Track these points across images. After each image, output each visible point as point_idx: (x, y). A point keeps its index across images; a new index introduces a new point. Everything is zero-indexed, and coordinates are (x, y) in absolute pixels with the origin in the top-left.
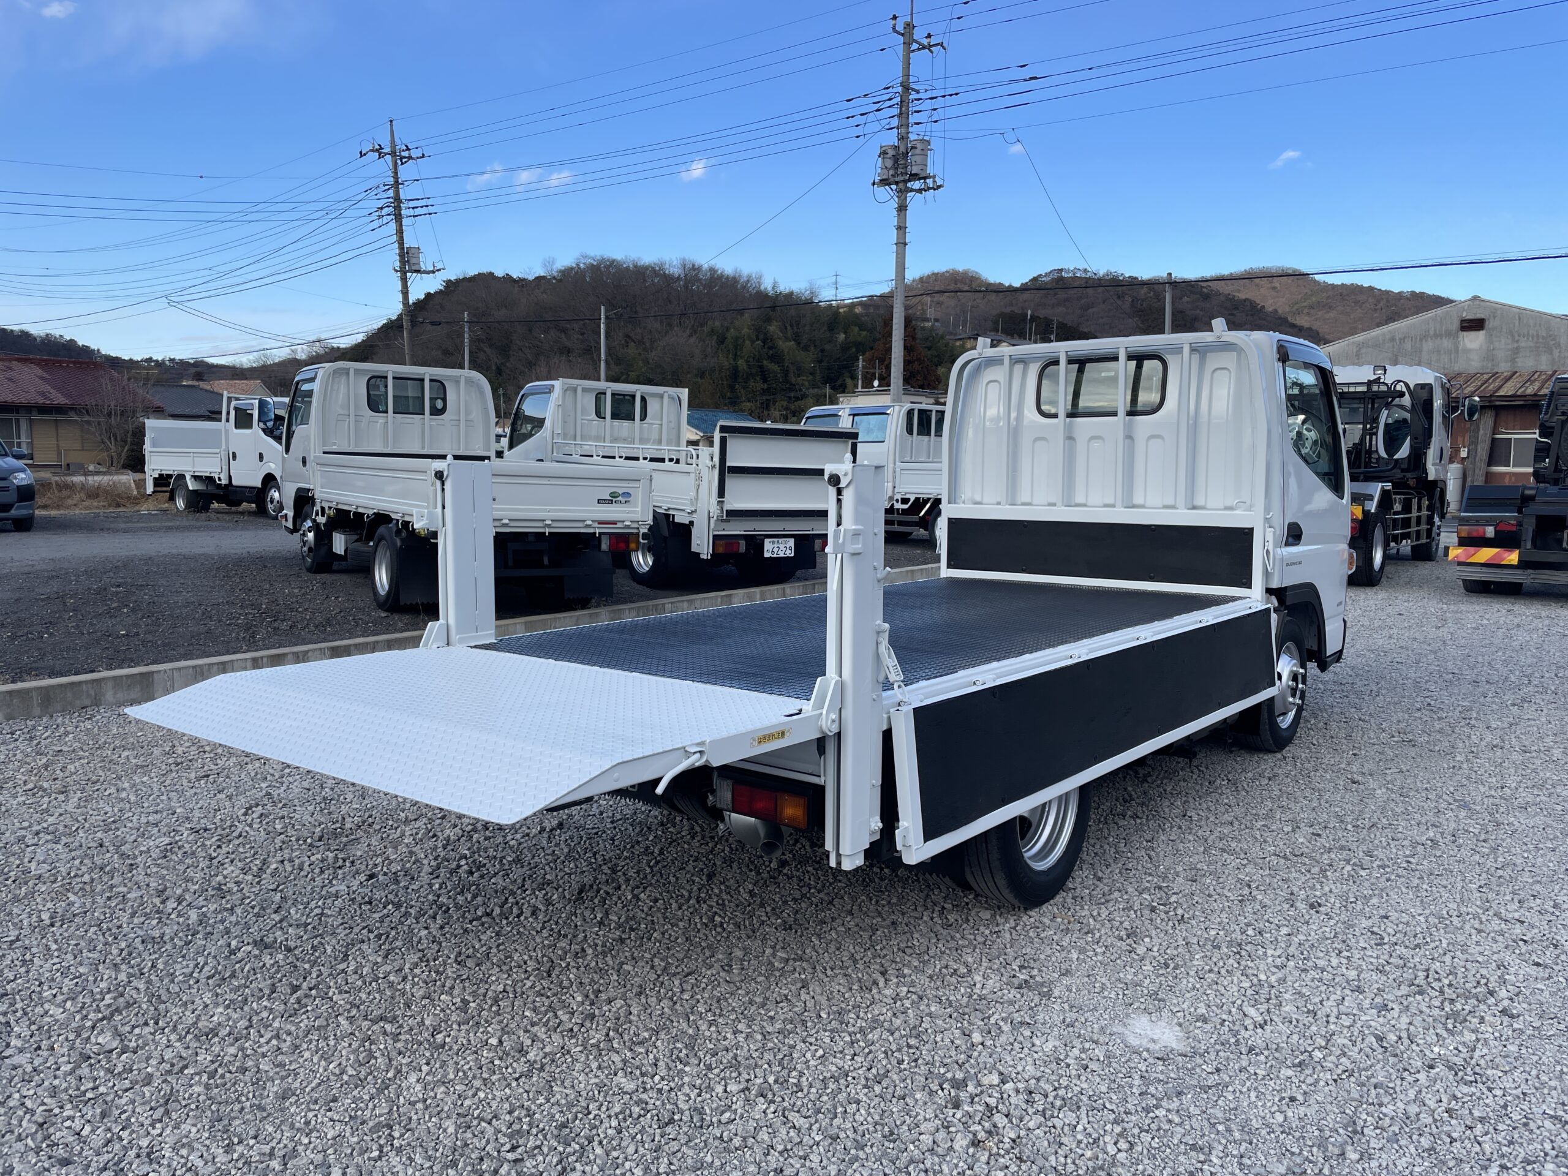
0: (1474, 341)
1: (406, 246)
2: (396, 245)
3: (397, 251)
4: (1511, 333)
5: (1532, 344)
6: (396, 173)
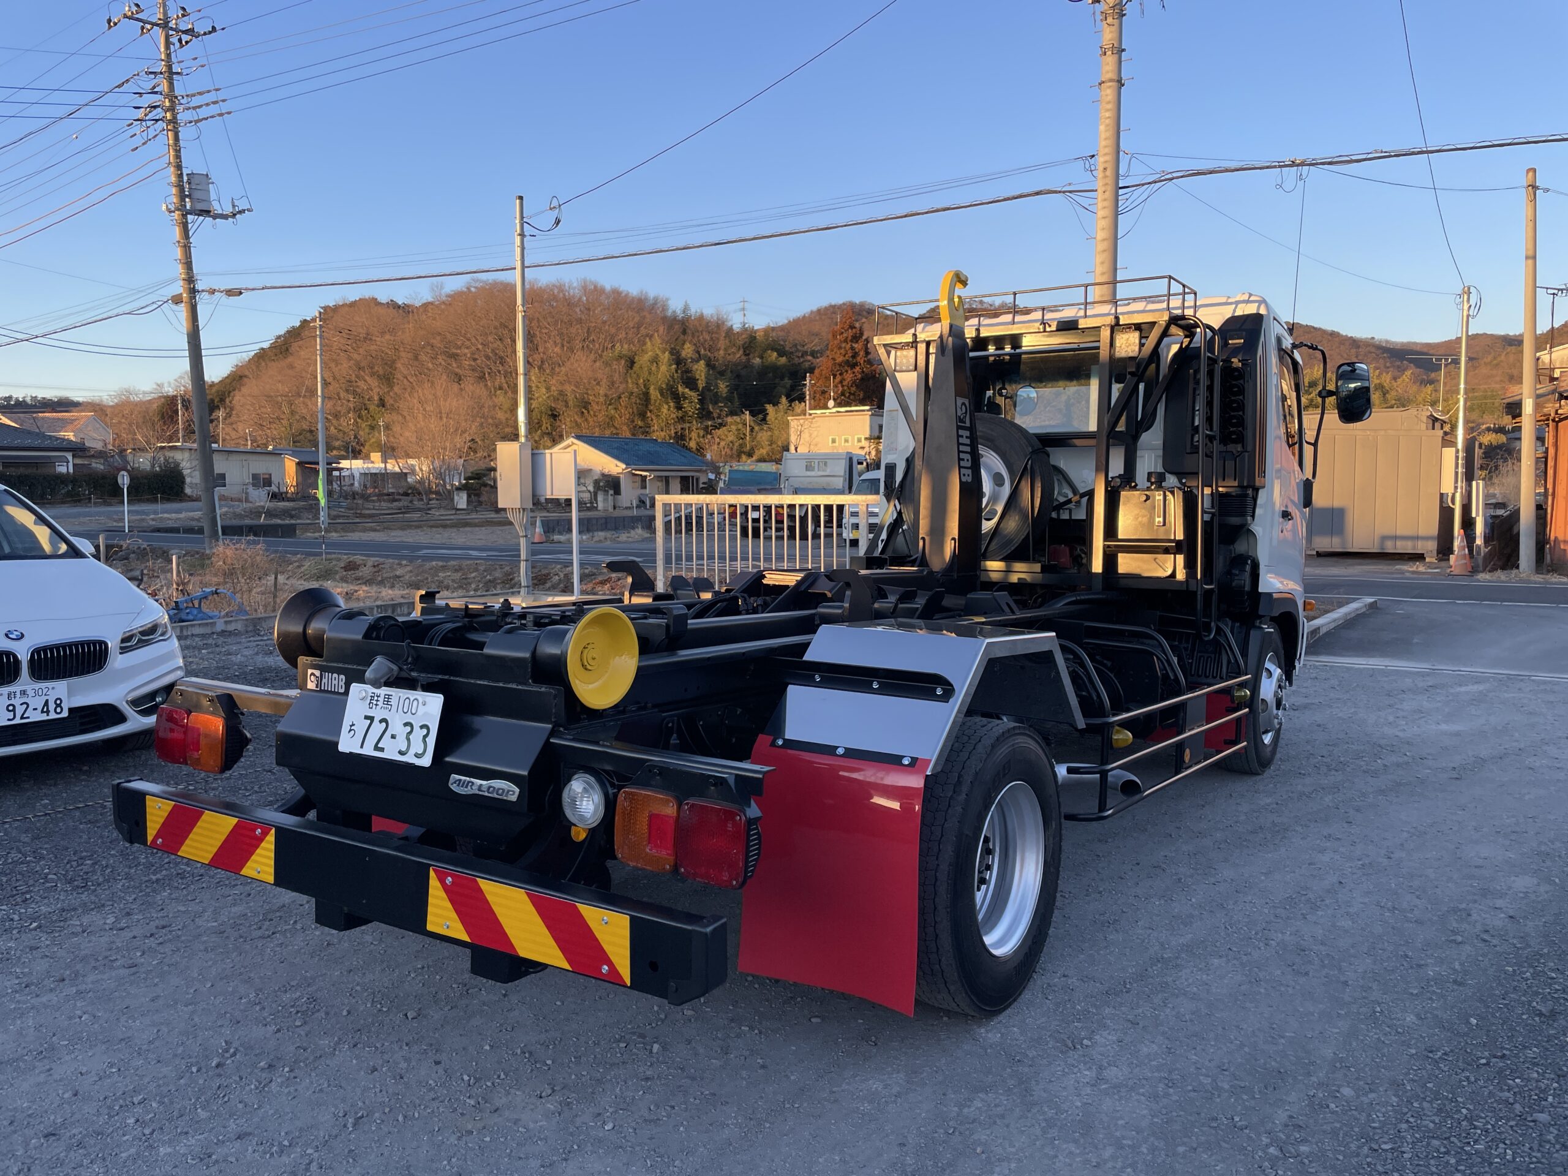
1: (185, 172)
2: (172, 170)
3: (173, 179)
6: (169, 58)
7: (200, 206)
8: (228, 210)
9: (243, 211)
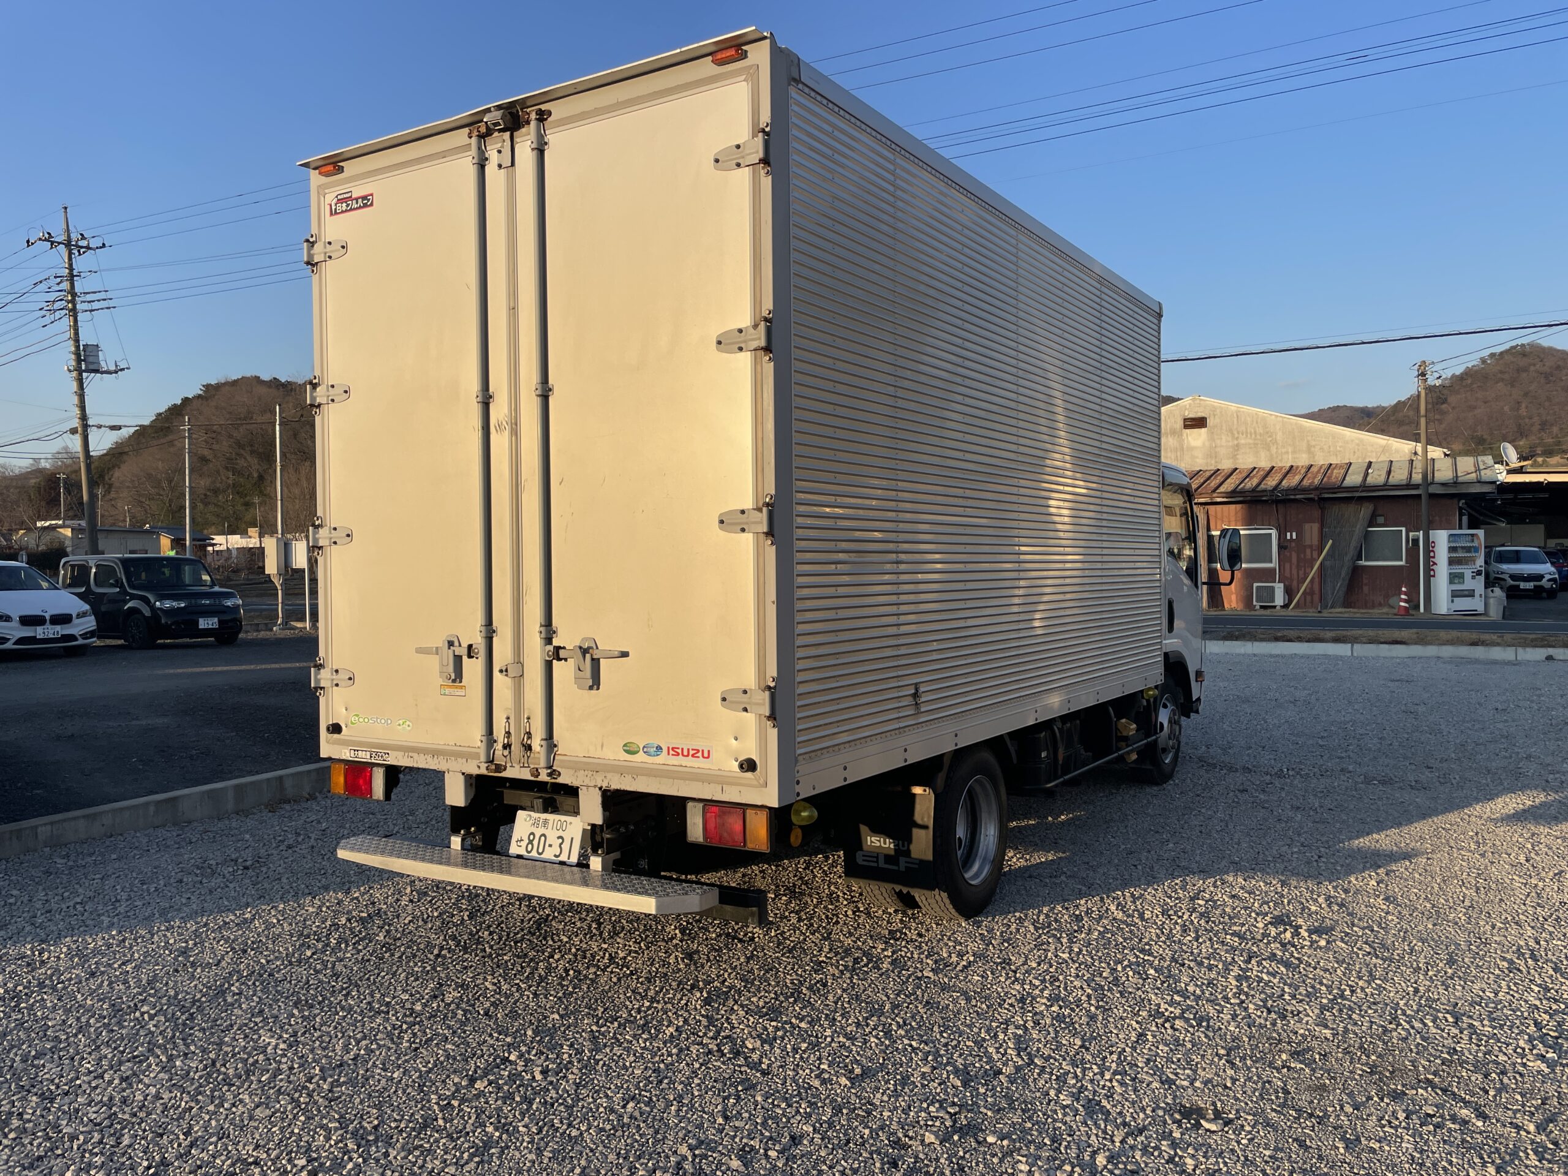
0: (1196, 438)
1: (81, 343)
2: (71, 342)
3: (73, 349)
4: (1231, 431)
5: (1251, 441)
6: (71, 265)
7: (91, 367)
8: (112, 368)
9: (122, 370)
